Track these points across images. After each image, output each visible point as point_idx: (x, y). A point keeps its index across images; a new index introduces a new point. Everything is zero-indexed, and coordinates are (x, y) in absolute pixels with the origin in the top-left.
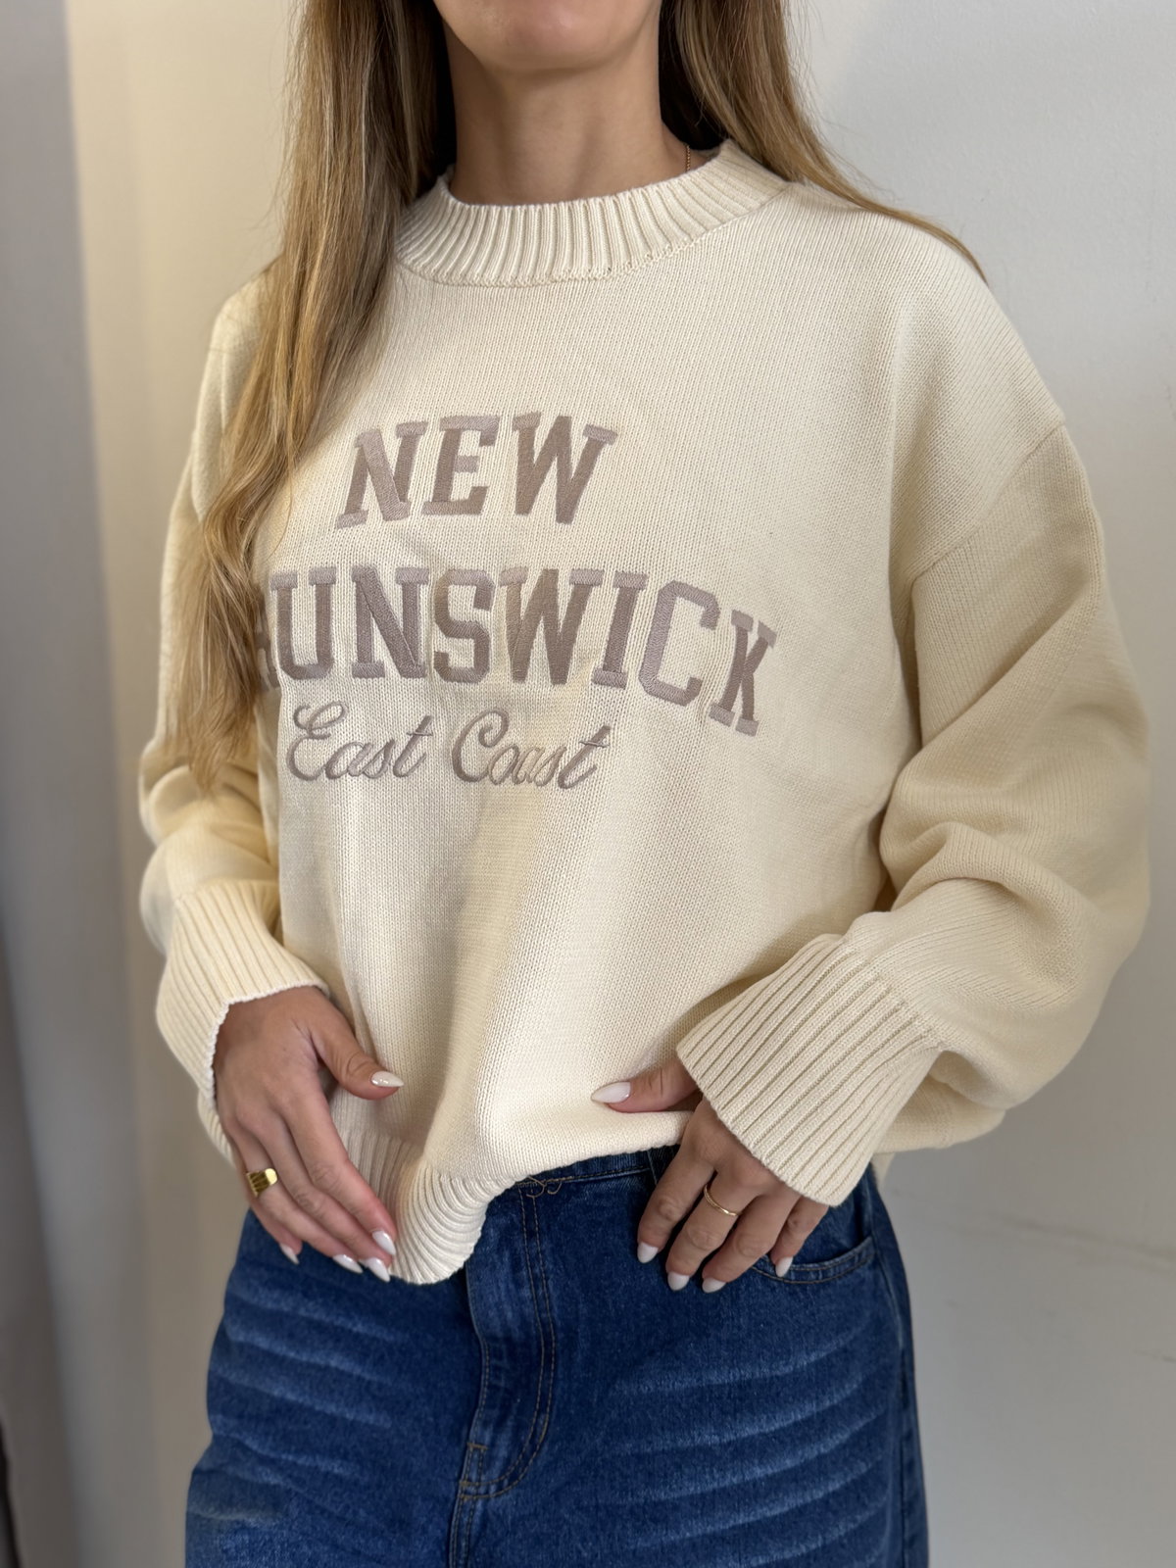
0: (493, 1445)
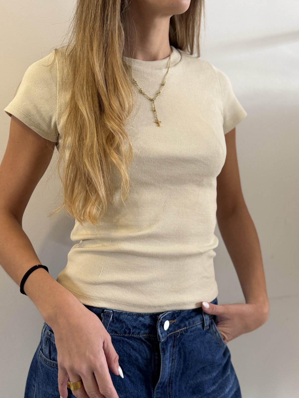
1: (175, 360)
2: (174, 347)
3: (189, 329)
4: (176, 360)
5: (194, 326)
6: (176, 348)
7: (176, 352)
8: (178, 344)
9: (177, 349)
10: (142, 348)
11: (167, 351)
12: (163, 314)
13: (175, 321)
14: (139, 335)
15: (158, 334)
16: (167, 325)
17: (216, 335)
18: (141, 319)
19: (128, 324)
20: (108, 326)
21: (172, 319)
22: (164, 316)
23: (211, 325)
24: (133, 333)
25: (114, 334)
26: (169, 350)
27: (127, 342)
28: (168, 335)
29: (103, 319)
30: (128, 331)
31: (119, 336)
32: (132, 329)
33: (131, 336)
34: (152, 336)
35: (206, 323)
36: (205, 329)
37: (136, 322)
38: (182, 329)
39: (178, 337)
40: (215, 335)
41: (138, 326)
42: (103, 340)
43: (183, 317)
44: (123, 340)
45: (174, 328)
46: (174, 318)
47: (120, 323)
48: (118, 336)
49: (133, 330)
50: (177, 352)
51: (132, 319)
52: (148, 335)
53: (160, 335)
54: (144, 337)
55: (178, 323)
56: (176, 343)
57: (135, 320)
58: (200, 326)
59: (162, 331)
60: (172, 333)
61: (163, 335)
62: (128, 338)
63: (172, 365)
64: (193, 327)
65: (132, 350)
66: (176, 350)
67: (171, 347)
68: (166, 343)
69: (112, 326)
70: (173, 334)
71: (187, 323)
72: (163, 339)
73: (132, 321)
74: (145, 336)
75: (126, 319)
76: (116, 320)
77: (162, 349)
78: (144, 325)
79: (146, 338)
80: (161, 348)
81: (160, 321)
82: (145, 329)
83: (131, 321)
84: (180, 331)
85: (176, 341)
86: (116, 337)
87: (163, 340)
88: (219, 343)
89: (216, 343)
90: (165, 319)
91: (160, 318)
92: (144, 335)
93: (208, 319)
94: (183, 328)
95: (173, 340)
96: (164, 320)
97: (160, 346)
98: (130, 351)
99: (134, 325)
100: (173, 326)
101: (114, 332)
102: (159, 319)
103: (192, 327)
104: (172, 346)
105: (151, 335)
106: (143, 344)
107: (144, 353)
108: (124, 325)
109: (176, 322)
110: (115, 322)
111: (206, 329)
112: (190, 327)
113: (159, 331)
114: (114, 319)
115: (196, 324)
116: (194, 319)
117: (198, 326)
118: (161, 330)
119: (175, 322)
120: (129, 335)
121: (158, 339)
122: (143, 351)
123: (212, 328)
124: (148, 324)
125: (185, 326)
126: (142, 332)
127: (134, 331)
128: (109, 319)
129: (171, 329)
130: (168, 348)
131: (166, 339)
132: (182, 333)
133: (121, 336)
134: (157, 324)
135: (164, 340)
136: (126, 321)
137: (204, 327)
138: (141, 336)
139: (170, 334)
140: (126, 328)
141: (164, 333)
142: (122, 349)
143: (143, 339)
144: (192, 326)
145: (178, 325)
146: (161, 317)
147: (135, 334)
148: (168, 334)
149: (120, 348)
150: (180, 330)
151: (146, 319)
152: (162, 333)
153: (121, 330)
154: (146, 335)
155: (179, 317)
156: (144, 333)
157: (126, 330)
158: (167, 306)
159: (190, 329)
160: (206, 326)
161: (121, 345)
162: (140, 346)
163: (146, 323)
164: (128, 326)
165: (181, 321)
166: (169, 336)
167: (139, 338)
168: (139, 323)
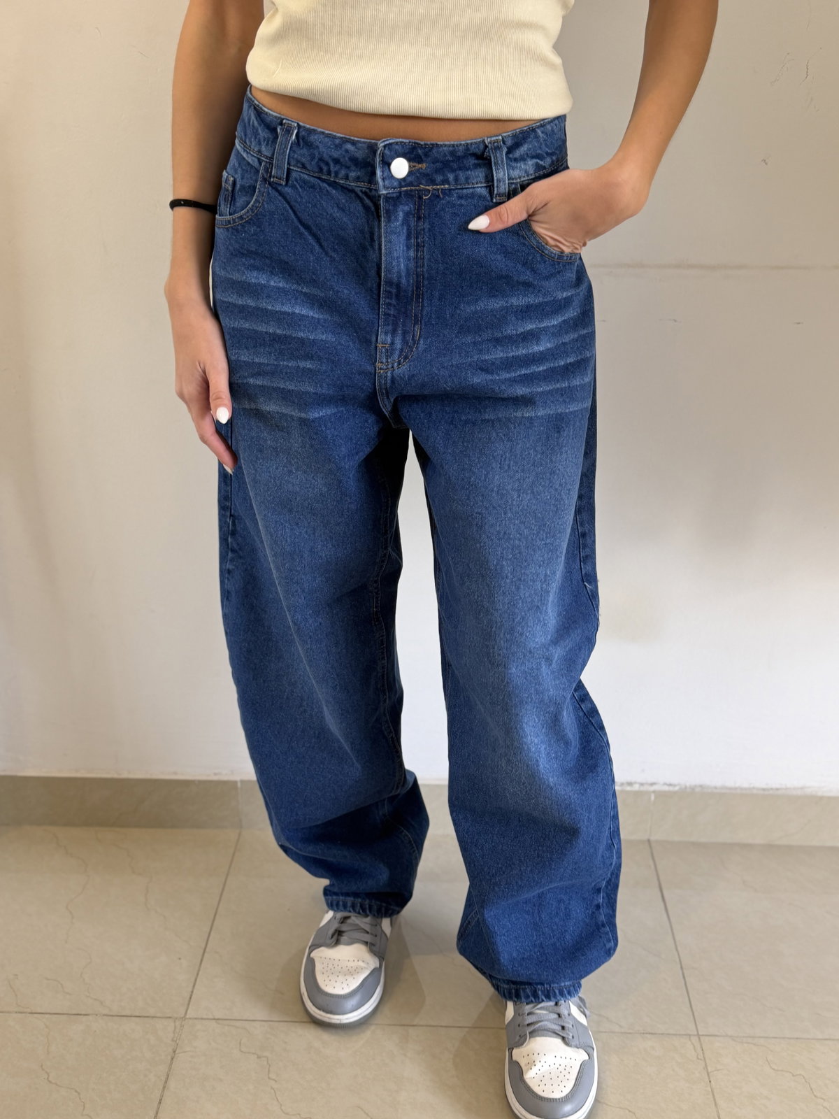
0: (392, 343)
1: (424, 246)
2: (419, 218)
3: (454, 189)
4: (425, 249)
5: (469, 188)
6: (424, 223)
7: (424, 229)
8: (429, 216)
9: (427, 226)
13: (423, 166)
14: (349, 182)
16: (400, 167)
18: (349, 146)
19: (323, 152)
21: (415, 160)
22: (387, 142)
24: (336, 175)
25: (302, 170)
26: (401, 216)
28: (404, 189)
30: (325, 168)
31: (312, 176)
32: (332, 165)
33: (333, 181)
34: (374, 188)
35: (498, 188)
37: (338, 150)
38: (438, 187)
41: (342, 160)
43: (443, 163)
45: (418, 179)
46: (420, 159)
47: (309, 149)
48: (309, 175)
49: (334, 167)
50: (426, 230)
51: (331, 144)
52: (366, 184)
54: (359, 187)
55: (428, 172)
56: (423, 211)
57: (336, 147)
58: (484, 192)
59: (386, 174)
60: (413, 187)
61: (387, 182)
63: (417, 256)
64: (466, 188)
66: (425, 226)
67: (411, 216)
68: (394, 200)
69: (295, 152)
70: (416, 192)
71: (451, 177)
72: (387, 190)
73: (332, 149)
74: (361, 186)
75: (320, 142)
76: (303, 142)
77: (384, 211)
78: (354, 160)
79: (364, 189)
80: (383, 208)
82: (358, 168)
83: (329, 147)
84: (434, 189)
85: (423, 207)
86: (306, 177)
87: (385, 192)
90: (395, 153)
92: (359, 183)
94: (440, 185)
95: (415, 204)
96: (387, 152)
97: (381, 203)
99: (336, 157)
100: (418, 174)
101: (301, 166)
103: (462, 189)
104: (414, 216)
105: (371, 185)
108: (317, 154)
109: (425, 169)
110: (301, 145)
112: (459, 187)
113: (379, 173)
114: (300, 140)
115: (474, 184)
116: (469, 173)
117: (478, 190)
118: (383, 172)
119: (421, 168)
120: (330, 177)
124: (363, 159)
125: (445, 181)
126: (353, 175)
127: (336, 169)
128: (290, 137)
129: (410, 179)
130: (397, 212)
131: (395, 193)
132: (436, 193)
133: (315, 176)
134: (376, 159)
135: (390, 193)
136: (320, 146)
137: (494, 196)
138: (352, 184)
139: (409, 188)
140: (321, 161)
141: (390, 180)
143: (359, 192)
144: (462, 185)
145: (428, 175)
146: (381, 143)
147: (340, 176)
148: (401, 186)
150: (434, 187)
151: (358, 149)
152: (384, 179)
153: (312, 163)
154: (363, 183)
155: (430, 159)
156: (358, 179)
157: (322, 165)
159: (457, 191)
160: (499, 195)
162: (350, 203)
163: (357, 155)
164: (323, 156)
165: (437, 170)
166: (406, 191)
167: (350, 188)
168: (344, 153)
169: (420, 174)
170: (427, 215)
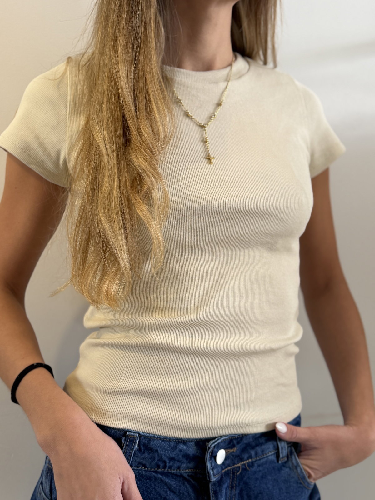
2: (232, 488)
3: (255, 461)
5: (264, 458)
6: (235, 490)
8: (239, 484)
9: (238, 491)
10: (184, 489)
11: (221, 495)
12: (215, 440)
13: (235, 450)
14: (180, 471)
15: (208, 471)
16: (221, 456)
17: (297, 471)
18: (182, 446)
19: (162, 454)
20: (131, 456)
21: (229, 448)
22: (216, 443)
23: (290, 456)
24: (170, 468)
25: (141, 468)
26: (224, 493)
27: (161, 480)
28: (223, 471)
29: (124, 446)
30: (162, 465)
31: (150, 471)
32: (168, 461)
33: (167, 472)
34: (199, 472)
35: (282, 453)
36: (280, 462)
37: (174, 451)
38: (245, 462)
39: (238, 473)
40: (295, 470)
41: (177, 458)
42: (122, 480)
43: (246, 444)
44: (155, 477)
45: (232, 460)
46: (233, 446)
47: (150, 453)
48: (147, 471)
49: (169, 463)
50: (237, 495)
51: (167, 447)
52: (192, 470)
53: (210, 471)
54: (187, 473)
55: (238, 453)
56: (235, 482)
57: (172, 448)
58: (273, 458)
59: (213, 465)
60: (229, 468)
61: (215, 472)
62: (162, 474)
64: (262, 458)
65: (168, 493)
66: (236, 492)
67: (228, 489)
68: (220, 482)
69: (137, 457)
70: (231, 470)
71: (253, 453)
72: (215, 477)
73: (169, 450)
74: (189, 472)
75: (158, 447)
76: (144, 447)
77: (213, 492)
78: (186, 456)
79: (190, 474)
80: (212, 490)
81: (210, 451)
82: (188, 461)
83: (166, 450)
84: (242, 465)
85: (235, 479)
86: (144, 473)
87: (214, 480)
88: (302, 482)
89: (297, 483)
90: (218, 447)
91: (211, 446)
92: (187, 470)
93: (285, 447)
94: (246, 460)
95: (230, 478)
96: (216, 450)
97: (210, 488)
98: (166, 493)
99: (172, 455)
100: (231, 457)
101: (141, 466)
102: (209, 448)
103: (260, 460)
104: (229, 487)
105: (197, 470)
106: (186, 483)
107: (186, 496)
108: (156, 456)
109: (236, 452)
110: (143, 450)
111: (282, 462)
112: (258, 459)
113: (209, 465)
114: (142, 447)
115: (267, 454)
116: (263, 447)
117: (270, 458)
118: (211, 463)
119: (234, 452)
120: (164, 470)
121: (208, 477)
122: (185, 493)
123: (292, 460)
124: (193, 455)
125: (250, 457)
126: (184, 466)
127: (171, 464)
128: (134, 446)
129: (228, 462)
130: (222, 491)
131: (219, 477)
132: (244, 467)
133: (151, 470)
134: (206, 455)
135: (217, 479)
136: (159, 450)
137: (280, 459)
138: (182, 472)
139: (226, 469)
140: (159, 460)
141: (216, 468)
142: (154, 490)
143: (186, 476)
144: (260, 457)
145: (239, 456)
146: (211, 444)
147: (173, 468)
148: (222, 469)
149: (151, 488)
150: (242, 463)
151: (189, 447)
152: (212, 469)
153: (152, 463)
154: (190, 470)
155: (240, 445)
156: (188, 468)
158: (222, 428)
159: (257, 462)
160: (283, 458)
161: (152, 484)
162: (180, 486)
163: (189, 452)
164: (161, 457)
165: (244, 450)
166: (225, 472)
167: (180, 474)
168: (178, 453)
169: (233, 456)
170: (237, 484)
